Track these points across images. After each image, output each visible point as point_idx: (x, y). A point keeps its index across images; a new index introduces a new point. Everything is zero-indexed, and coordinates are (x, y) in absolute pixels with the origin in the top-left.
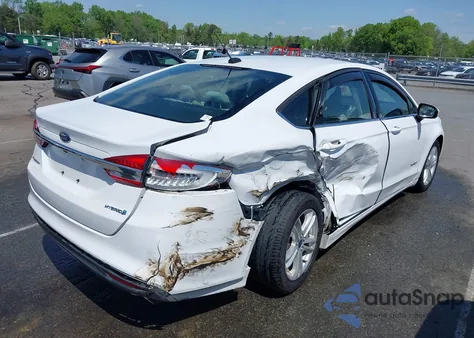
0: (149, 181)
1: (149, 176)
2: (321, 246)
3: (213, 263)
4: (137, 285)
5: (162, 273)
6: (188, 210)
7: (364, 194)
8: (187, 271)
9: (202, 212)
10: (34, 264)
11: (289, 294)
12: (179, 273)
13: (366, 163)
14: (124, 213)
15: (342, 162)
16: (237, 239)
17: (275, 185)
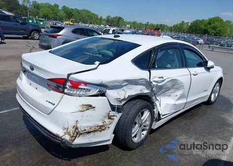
0: (66, 91)
1: (66, 88)
2: (152, 128)
3: (95, 131)
4: (58, 138)
5: (69, 134)
6: (83, 105)
7: (176, 103)
8: (81, 134)
9: (90, 107)
10: (17, 126)
11: (133, 149)
12: (77, 134)
13: (178, 89)
14: (54, 105)
15: (165, 87)
16: (107, 121)
17: (129, 96)
